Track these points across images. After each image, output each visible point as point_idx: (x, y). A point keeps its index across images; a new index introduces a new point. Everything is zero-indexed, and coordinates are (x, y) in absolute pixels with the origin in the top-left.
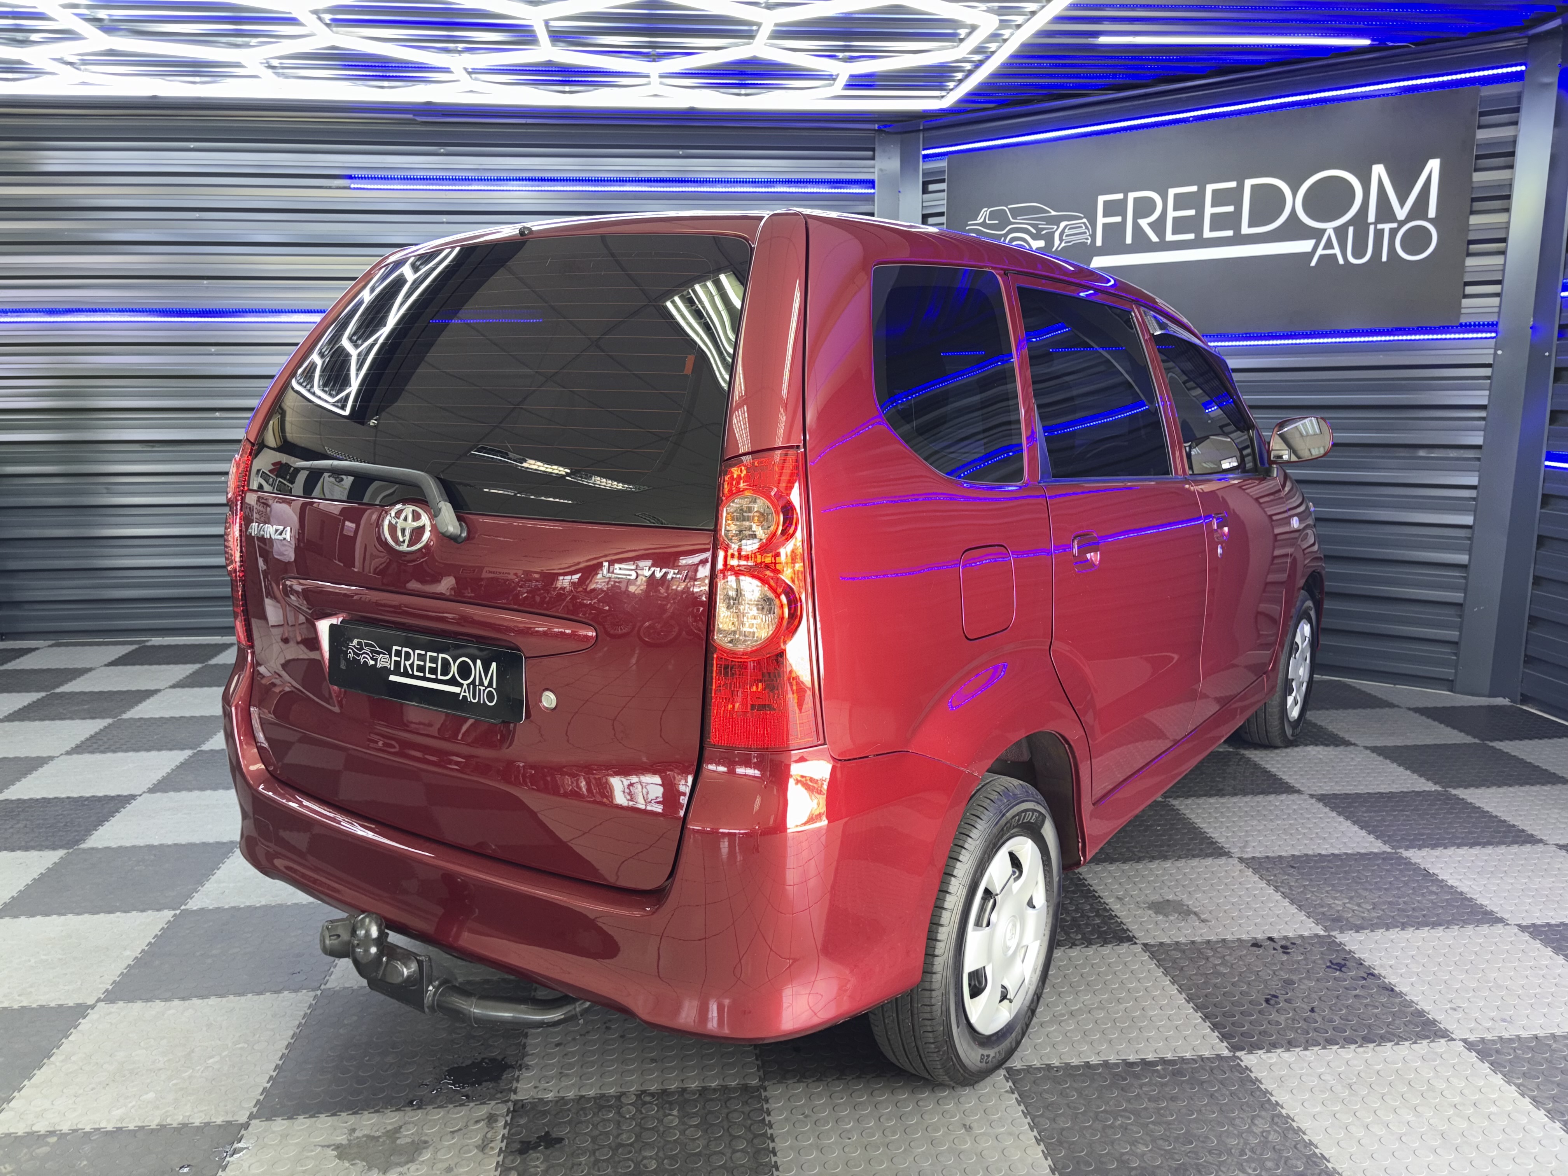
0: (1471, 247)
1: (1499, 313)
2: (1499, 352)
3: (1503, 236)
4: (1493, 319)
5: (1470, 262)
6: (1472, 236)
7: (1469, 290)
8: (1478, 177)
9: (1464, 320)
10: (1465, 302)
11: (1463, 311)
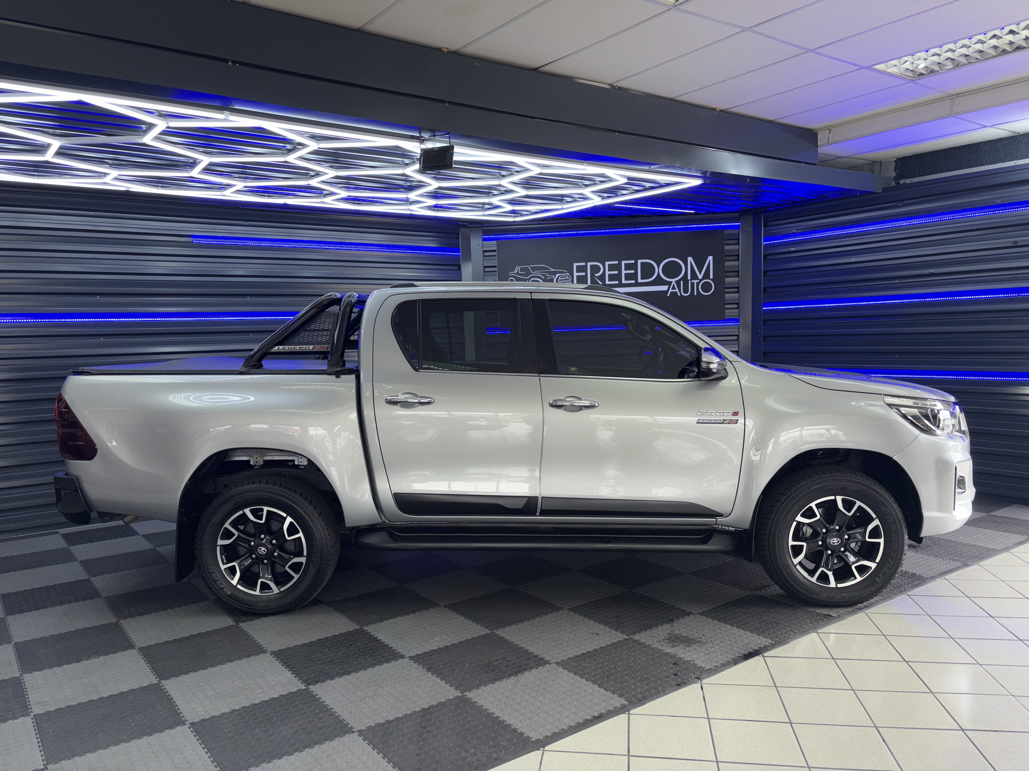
0: (726, 290)
1: (739, 315)
2: (741, 330)
3: (738, 286)
4: (737, 318)
5: (727, 295)
6: (726, 286)
7: (727, 306)
8: (727, 263)
9: (726, 318)
10: (726, 311)
11: (726, 314)
